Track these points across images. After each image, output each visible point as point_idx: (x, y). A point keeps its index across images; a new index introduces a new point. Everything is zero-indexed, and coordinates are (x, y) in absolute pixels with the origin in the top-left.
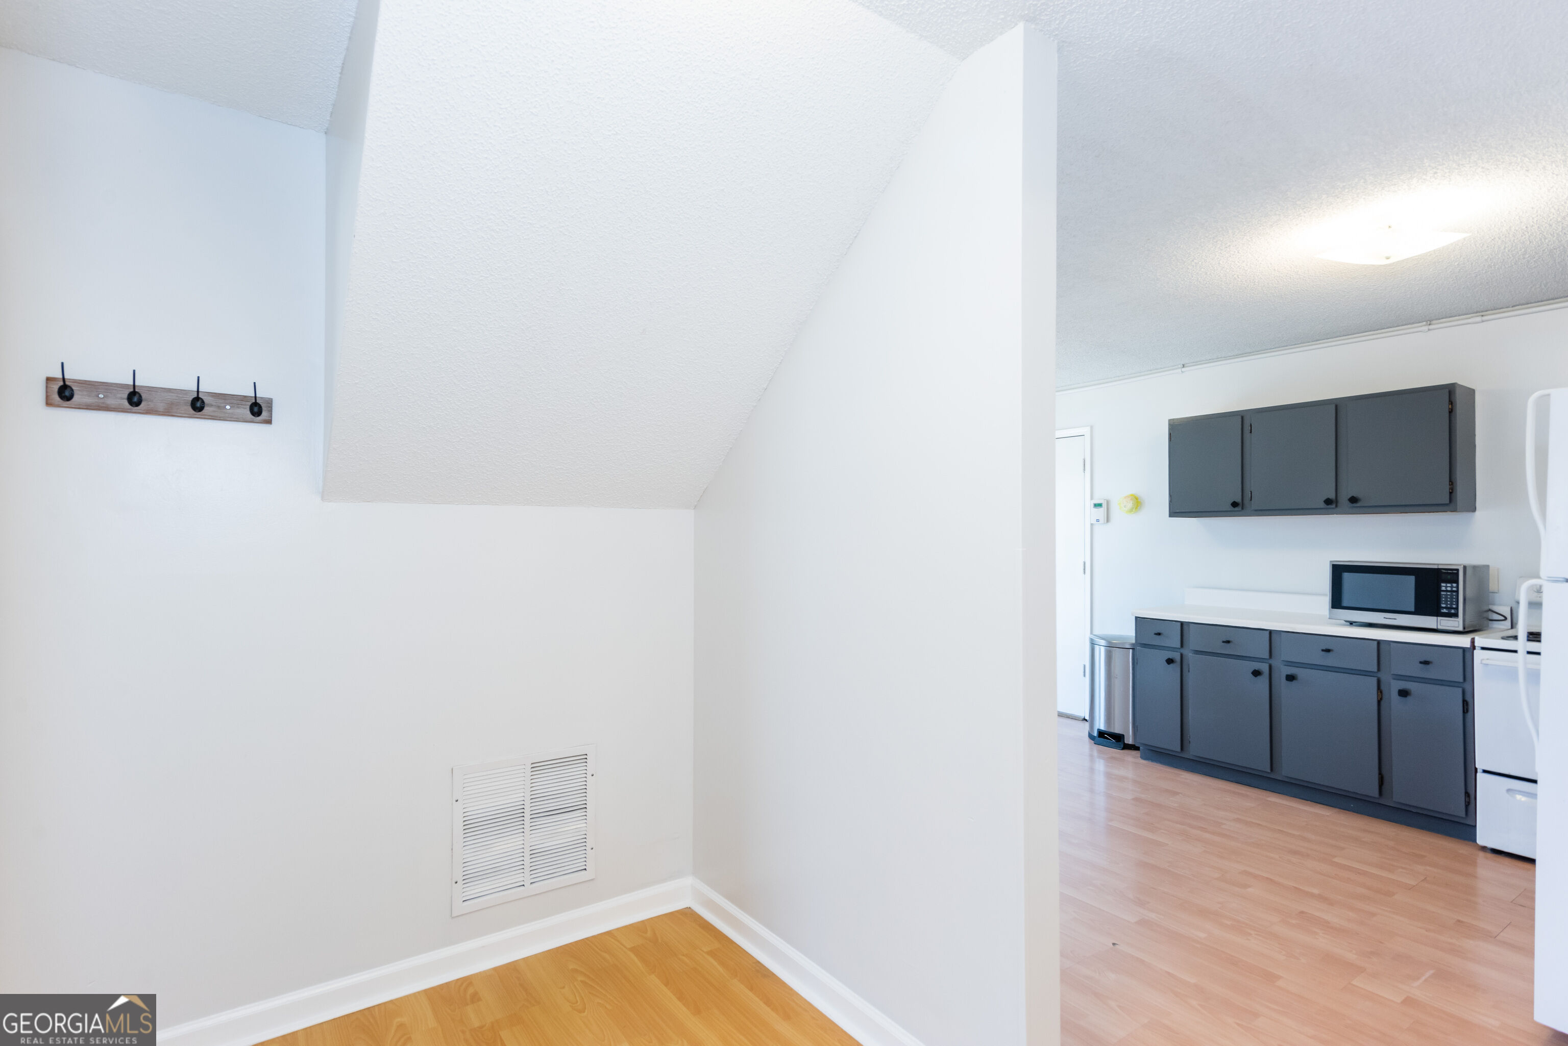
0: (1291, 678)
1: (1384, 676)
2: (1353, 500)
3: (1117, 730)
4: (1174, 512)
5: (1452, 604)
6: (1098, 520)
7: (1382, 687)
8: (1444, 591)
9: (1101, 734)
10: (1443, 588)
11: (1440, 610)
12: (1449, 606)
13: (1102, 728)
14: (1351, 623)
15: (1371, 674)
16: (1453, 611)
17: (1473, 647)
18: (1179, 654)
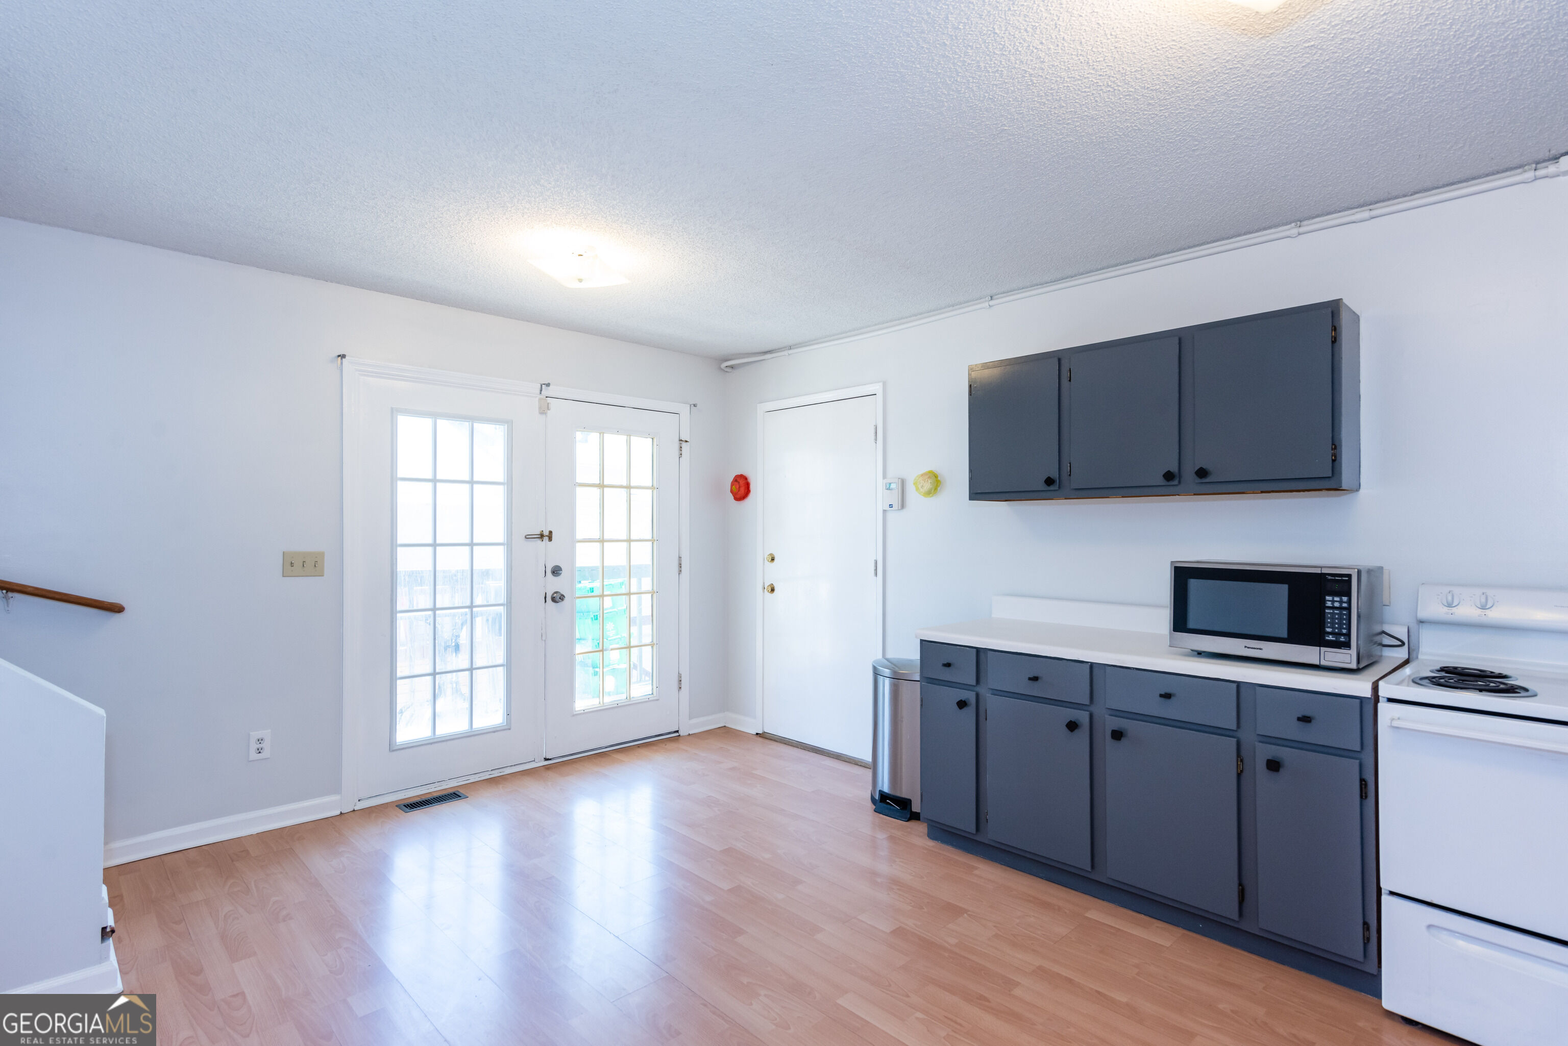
0: (1117, 735)
1: (1247, 736)
2: (1202, 473)
3: (904, 793)
4: (976, 494)
5: (1341, 628)
6: (891, 506)
7: (1244, 753)
8: (1329, 608)
9: (884, 797)
10: (1329, 604)
11: (1325, 637)
12: (1337, 630)
13: (886, 789)
14: (1200, 654)
15: (1228, 733)
16: (1342, 639)
17: (1376, 698)
18: (974, 693)
